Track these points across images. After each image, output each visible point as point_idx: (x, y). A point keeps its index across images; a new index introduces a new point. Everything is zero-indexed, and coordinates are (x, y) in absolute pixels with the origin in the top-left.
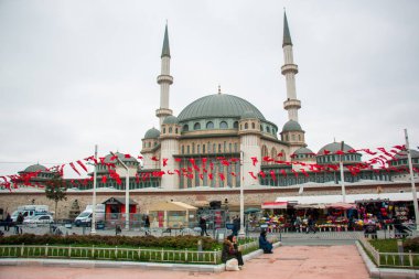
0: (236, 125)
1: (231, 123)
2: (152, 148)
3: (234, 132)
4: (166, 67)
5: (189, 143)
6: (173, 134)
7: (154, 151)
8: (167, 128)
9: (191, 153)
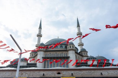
0: (66, 47)
1: (64, 46)
2: (33, 56)
3: (65, 49)
4: (40, 31)
5: (49, 53)
7: (34, 57)
9: (49, 56)
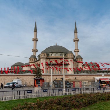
0: (65, 55)
6: (45, 57)
8: (43, 55)
